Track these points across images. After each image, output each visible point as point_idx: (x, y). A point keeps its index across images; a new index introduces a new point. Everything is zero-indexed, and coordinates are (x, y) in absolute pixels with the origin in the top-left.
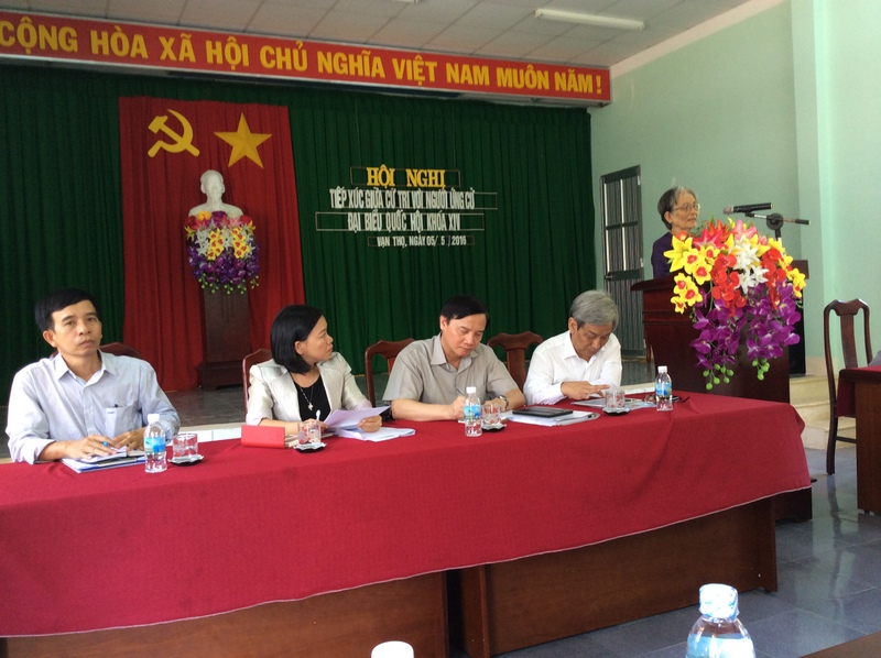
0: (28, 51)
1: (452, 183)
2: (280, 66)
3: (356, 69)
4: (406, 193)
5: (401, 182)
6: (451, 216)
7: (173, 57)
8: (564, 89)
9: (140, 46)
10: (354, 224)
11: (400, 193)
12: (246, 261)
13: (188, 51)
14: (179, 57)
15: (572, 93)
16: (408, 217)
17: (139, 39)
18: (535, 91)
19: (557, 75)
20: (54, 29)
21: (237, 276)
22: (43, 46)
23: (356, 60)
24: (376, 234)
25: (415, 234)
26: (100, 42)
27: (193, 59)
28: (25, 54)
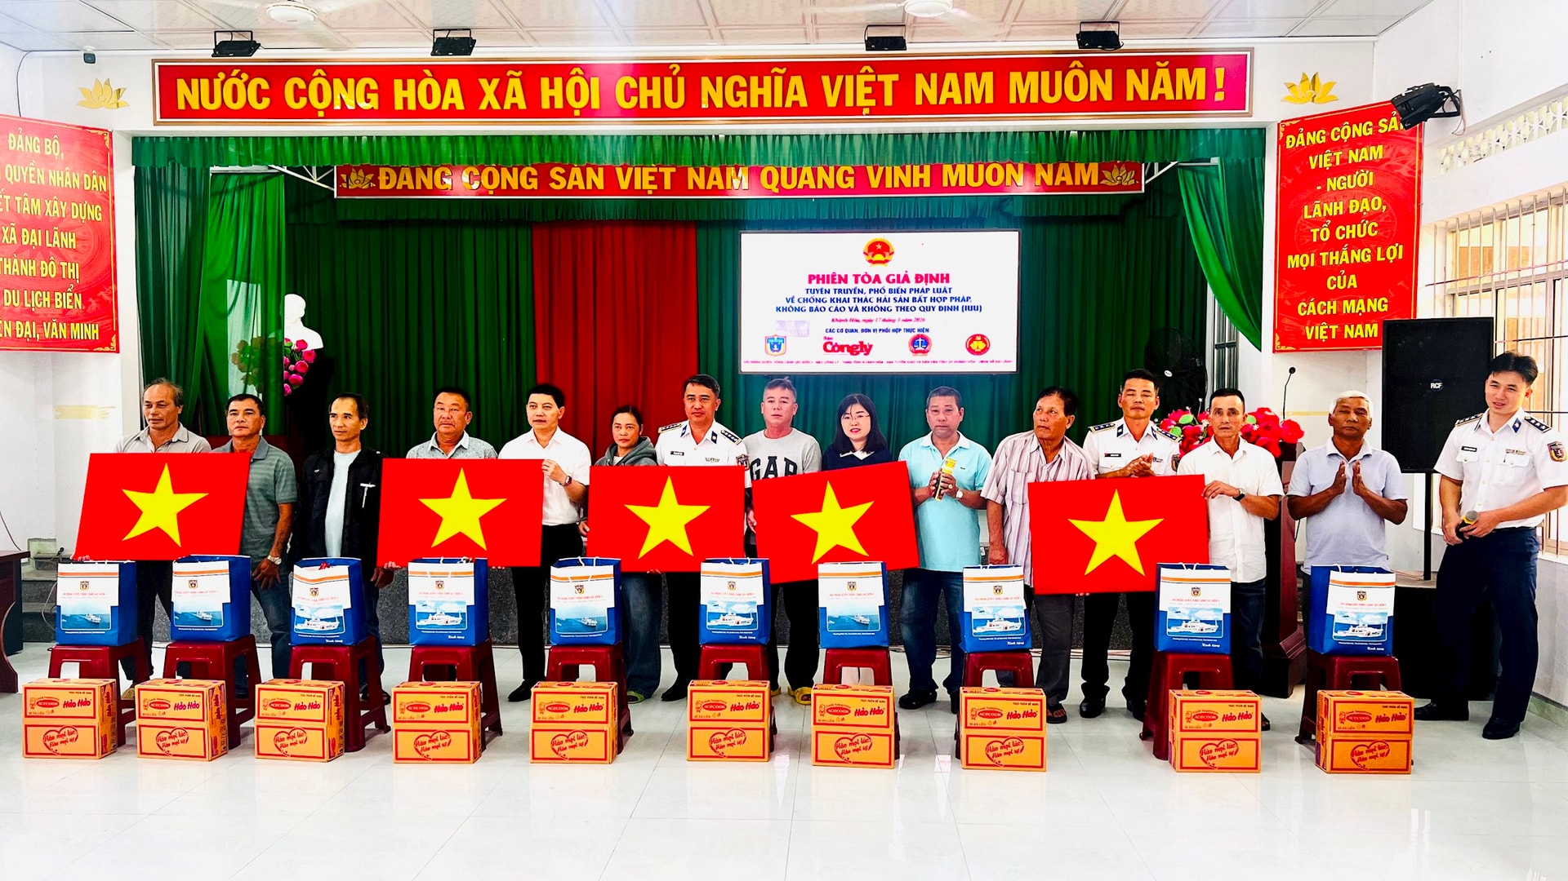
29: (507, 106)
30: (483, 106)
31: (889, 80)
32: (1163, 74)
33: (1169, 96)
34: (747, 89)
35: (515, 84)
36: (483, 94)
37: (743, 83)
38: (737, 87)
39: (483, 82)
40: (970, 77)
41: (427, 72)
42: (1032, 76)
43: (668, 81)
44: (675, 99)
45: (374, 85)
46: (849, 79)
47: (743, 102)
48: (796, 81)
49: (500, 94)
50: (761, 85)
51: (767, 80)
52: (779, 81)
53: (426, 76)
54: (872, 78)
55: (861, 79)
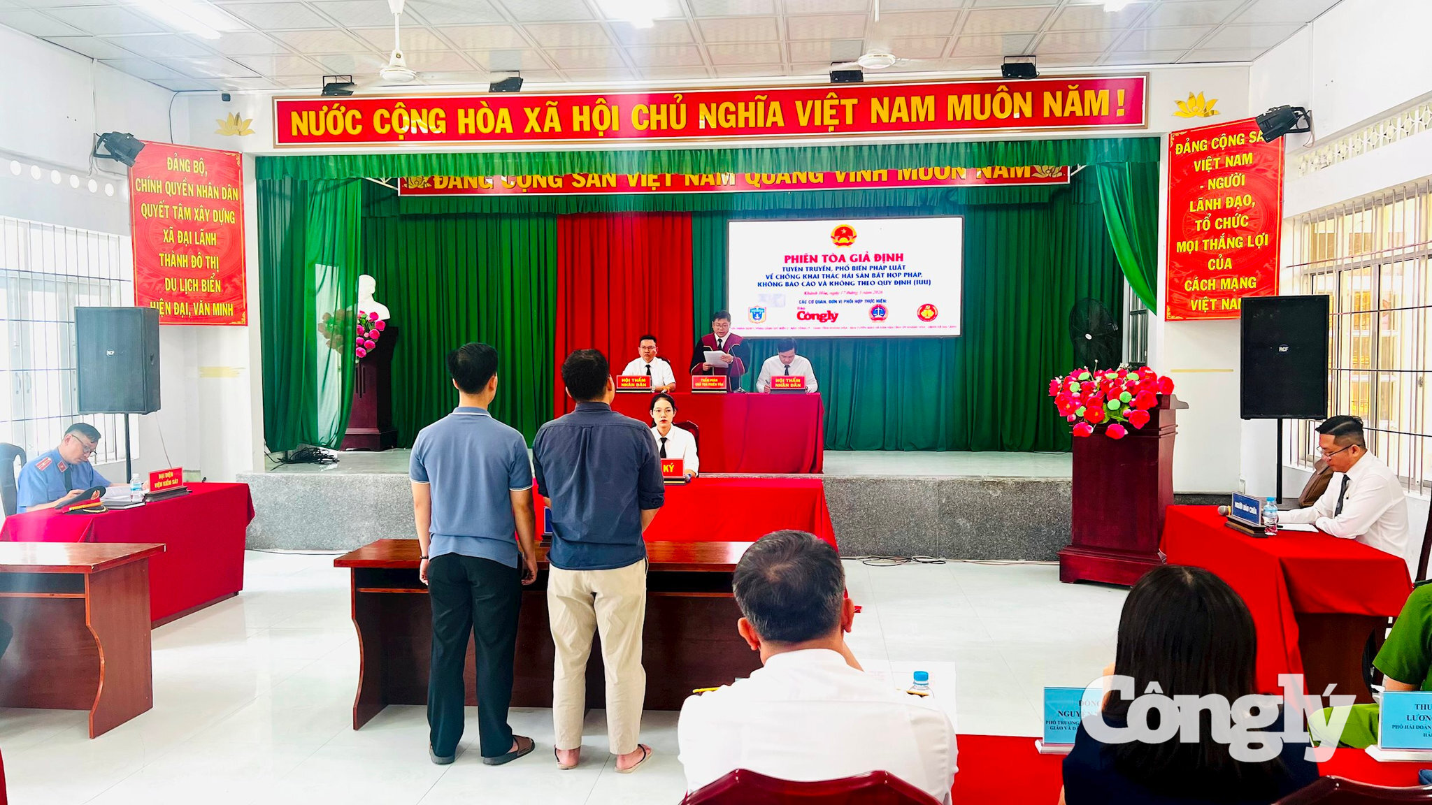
29: (546, 130)
30: (528, 130)
31: (849, 103)
32: (1074, 95)
33: (1079, 113)
34: (736, 113)
35: (552, 112)
36: (528, 120)
37: (732, 108)
38: (727, 111)
39: (528, 110)
40: (916, 100)
41: (484, 103)
42: (966, 99)
43: (673, 107)
44: (678, 122)
45: (442, 115)
46: (818, 103)
47: (732, 123)
48: (775, 106)
49: (541, 120)
50: (747, 109)
51: (752, 105)
52: (761, 105)
53: (483, 107)
54: (836, 102)
55: (827, 103)
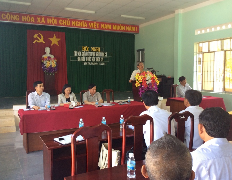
0: (9, 20)
1: (102, 50)
2: (64, 24)
3: (81, 25)
4: (91, 53)
5: (90, 50)
6: (101, 58)
7: (40, 22)
8: (128, 30)
9: (33, 19)
10: (79, 60)
11: (90, 52)
12: (55, 68)
13: (43, 21)
14: (41, 22)
15: (130, 31)
16: (91, 58)
17: (33, 18)
18: (122, 30)
19: (127, 27)
20: (14, 16)
21: (52, 71)
22: (12, 19)
23: (81, 23)
24: (84, 62)
25: (93, 62)
26: (24, 18)
27: (44, 22)
28: (8, 21)
